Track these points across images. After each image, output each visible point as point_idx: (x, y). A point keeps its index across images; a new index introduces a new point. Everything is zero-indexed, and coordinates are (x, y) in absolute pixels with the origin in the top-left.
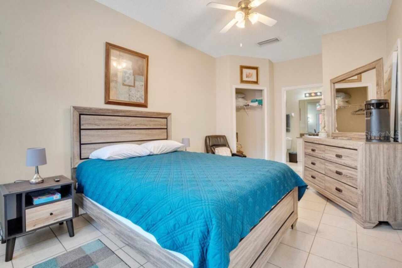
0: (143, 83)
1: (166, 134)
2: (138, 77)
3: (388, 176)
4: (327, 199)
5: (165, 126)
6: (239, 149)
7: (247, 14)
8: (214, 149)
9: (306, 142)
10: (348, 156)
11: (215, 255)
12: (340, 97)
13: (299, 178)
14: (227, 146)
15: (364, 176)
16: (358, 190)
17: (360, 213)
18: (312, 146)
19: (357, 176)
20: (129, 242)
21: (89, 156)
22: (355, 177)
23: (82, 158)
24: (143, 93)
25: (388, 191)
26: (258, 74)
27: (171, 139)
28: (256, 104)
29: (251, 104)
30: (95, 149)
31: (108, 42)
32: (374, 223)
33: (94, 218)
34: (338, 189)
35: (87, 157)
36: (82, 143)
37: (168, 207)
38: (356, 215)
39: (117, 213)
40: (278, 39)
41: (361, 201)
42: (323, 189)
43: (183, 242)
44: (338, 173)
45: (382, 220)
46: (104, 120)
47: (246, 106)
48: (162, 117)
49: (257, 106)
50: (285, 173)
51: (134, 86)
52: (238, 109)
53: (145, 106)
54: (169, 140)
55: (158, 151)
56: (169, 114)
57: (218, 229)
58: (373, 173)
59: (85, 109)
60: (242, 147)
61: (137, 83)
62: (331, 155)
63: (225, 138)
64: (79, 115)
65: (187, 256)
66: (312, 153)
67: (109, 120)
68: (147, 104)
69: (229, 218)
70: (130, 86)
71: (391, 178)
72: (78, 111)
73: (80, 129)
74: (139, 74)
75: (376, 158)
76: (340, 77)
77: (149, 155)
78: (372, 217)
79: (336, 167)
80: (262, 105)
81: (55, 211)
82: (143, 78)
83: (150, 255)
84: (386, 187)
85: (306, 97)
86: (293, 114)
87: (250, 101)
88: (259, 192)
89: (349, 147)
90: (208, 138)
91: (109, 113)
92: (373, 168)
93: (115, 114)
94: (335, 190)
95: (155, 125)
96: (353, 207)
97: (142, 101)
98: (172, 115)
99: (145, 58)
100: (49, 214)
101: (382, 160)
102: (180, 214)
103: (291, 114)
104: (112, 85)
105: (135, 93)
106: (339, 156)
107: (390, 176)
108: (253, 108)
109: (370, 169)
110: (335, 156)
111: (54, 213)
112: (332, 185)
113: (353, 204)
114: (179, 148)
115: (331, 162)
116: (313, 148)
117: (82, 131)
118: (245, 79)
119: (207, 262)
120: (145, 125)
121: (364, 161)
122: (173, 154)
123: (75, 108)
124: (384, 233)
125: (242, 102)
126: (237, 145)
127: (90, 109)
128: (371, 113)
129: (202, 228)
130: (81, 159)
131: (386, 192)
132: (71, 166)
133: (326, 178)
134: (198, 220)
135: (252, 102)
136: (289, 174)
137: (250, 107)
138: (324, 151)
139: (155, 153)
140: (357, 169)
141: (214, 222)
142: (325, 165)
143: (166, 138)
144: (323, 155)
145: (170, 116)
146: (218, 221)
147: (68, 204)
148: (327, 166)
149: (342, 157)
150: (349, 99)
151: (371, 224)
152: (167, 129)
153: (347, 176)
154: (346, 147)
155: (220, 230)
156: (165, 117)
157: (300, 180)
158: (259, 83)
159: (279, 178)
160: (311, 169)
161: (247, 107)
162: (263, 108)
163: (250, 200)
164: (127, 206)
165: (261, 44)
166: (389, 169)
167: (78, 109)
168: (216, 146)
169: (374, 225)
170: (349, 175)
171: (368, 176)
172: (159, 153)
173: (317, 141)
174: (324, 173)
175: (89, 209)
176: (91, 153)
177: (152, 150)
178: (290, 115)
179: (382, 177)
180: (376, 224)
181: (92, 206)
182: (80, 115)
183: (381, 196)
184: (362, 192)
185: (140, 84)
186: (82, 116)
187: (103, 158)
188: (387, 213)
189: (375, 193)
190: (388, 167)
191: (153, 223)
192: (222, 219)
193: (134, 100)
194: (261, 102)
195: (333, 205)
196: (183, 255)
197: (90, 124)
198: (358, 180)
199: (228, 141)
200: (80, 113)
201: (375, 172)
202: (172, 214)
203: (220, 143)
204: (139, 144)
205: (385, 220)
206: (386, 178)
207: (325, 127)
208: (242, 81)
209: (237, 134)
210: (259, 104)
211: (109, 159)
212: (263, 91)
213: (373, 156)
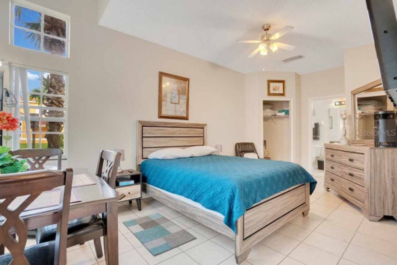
0: (185, 101)
1: (202, 141)
2: (181, 96)
3: (393, 177)
4: (344, 199)
5: (202, 134)
6: (267, 156)
7: (268, 45)
8: (243, 155)
9: (326, 148)
10: (358, 160)
11: (237, 207)
12: (372, 105)
13: (309, 175)
14: (255, 152)
15: (369, 176)
16: (365, 188)
17: (366, 208)
18: (331, 152)
19: (364, 176)
20: (182, 210)
21: (148, 157)
22: (363, 177)
23: (144, 157)
24: (185, 108)
25: (392, 189)
26: (285, 86)
27: (207, 145)
28: (283, 114)
29: (278, 114)
30: (152, 152)
31: (160, 71)
32: (379, 217)
33: (155, 198)
34: (351, 188)
35: (146, 157)
36: (144, 147)
37: (210, 184)
38: (364, 209)
39: (174, 192)
40: (302, 56)
41: (367, 197)
42: (340, 190)
43: (218, 204)
44: (351, 175)
45: (387, 214)
46: (159, 130)
47: (274, 115)
48: (200, 127)
49: (284, 116)
50: (296, 171)
51: (179, 104)
52: (266, 119)
53: (186, 119)
54: (205, 145)
55: (197, 154)
56: (205, 125)
57: (239, 194)
58: (378, 174)
59: (145, 122)
60: (269, 154)
61: (181, 101)
62: (345, 159)
63: (253, 146)
64: (141, 127)
65: (221, 213)
66: (331, 158)
67: (162, 130)
68: (188, 117)
69: (247, 190)
70: (176, 103)
71: (396, 178)
72: (141, 124)
73: (143, 137)
74: (182, 94)
75: (381, 161)
76: (359, 90)
77: (191, 157)
78: (377, 211)
79: (350, 169)
80: (288, 115)
81: (131, 191)
82: (185, 97)
83: (197, 216)
84: (391, 186)
85: (336, 105)
86: (322, 123)
87: (278, 111)
88: (269, 179)
89: (358, 152)
90: (238, 145)
91: (161, 125)
92: (378, 169)
93: (165, 126)
94: (348, 190)
95: (194, 134)
96: (361, 203)
97: (185, 115)
98: (208, 125)
99: (187, 81)
100: (128, 193)
101: (386, 164)
102: (217, 187)
103: (321, 122)
104: (163, 103)
105: (179, 109)
106: (351, 160)
107: (395, 177)
108: (280, 118)
109: (375, 170)
110: (348, 160)
111: (131, 193)
112: (346, 185)
113: (361, 201)
114: (213, 152)
115: (346, 165)
116: (332, 154)
117: (144, 138)
118: (272, 91)
119: (233, 213)
120: (187, 134)
121: (369, 163)
122: (209, 157)
123: (140, 122)
124: (388, 226)
125: (269, 112)
126: (264, 152)
127: (149, 122)
128: (378, 123)
129: (230, 194)
130: (143, 159)
131: (391, 191)
132: (136, 163)
133: (342, 179)
134: (228, 189)
135: (279, 112)
136: (300, 172)
137: (277, 116)
138: (340, 156)
139: (195, 155)
140: (364, 170)
141: (237, 190)
142: (341, 168)
143: (202, 144)
144: (340, 160)
145: (206, 127)
146: (239, 189)
147: (138, 187)
148: (343, 169)
149: (353, 161)
150: (383, 106)
151: (376, 217)
152: (203, 137)
153: (357, 177)
154: (356, 152)
155: (240, 194)
156: (202, 127)
157: (311, 177)
158: (285, 95)
159: (289, 173)
160: (330, 172)
161: (275, 117)
162: (290, 117)
163: (263, 183)
164: (182, 187)
165: (286, 61)
166: (393, 171)
167: (142, 123)
168: (245, 152)
169: (380, 218)
170: (359, 176)
171: (373, 175)
172: (198, 156)
173: (335, 147)
174: (340, 175)
175: (151, 193)
176: (149, 154)
177: (193, 153)
178: (319, 123)
179: (387, 178)
180: (381, 217)
181: (153, 190)
182: (143, 126)
183: (386, 194)
184: (368, 190)
185: (183, 101)
186: (144, 127)
187: (159, 158)
188: (392, 208)
189: (380, 190)
190: (393, 169)
191: (200, 195)
192: (242, 189)
193: (178, 114)
194: (287, 112)
195: (349, 204)
196: (218, 213)
197: (150, 133)
198: (365, 179)
199: (256, 147)
200: (143, 125)
201: (380, 173)
202: (212, 188)
203: (248, 150)
204: (184, 149)
205: (390, 215)
206: (391, 179)
207: (346, 135)
208: (269, 94)
209: (265, 142)
210: (286, 113)
211: (164, 159)
212: (290, 103)
213: (378, 160)
